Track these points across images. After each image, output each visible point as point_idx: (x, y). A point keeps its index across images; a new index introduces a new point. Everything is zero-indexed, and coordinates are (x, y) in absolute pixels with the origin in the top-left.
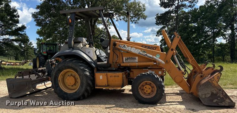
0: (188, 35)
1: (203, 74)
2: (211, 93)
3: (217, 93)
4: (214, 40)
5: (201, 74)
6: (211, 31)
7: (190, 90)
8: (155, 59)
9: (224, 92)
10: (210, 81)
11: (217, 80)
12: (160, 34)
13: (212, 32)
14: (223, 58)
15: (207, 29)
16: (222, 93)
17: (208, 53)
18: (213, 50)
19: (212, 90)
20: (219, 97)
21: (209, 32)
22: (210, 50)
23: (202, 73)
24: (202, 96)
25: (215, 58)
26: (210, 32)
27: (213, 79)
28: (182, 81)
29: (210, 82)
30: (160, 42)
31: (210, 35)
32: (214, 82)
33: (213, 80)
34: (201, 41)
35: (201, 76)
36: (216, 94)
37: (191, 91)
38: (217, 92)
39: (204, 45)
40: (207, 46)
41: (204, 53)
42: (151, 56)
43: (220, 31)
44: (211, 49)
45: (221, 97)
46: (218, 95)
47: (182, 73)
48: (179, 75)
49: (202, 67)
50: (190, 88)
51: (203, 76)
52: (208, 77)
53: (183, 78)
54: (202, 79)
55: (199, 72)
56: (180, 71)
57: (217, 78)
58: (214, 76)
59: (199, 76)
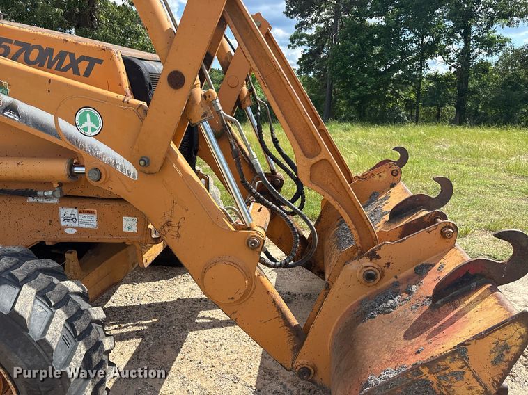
0: (362, 48)
1: (382, 262)
4: (423, 65)
5: (366, 262)
6: (417, 41)
7: (297, 349)
8: (71, 140)
10: (432, 378)
12: (298, 44)
13: (419, 45)
14: (439, 110)
15: (407, 35)
17: (405, 96)
18: (417, 89)
21: (412, 42)
22: (411, 88)
23: (373, 256)
25: (421, 110)
26: (414, 45)
27: (454, 366)
28: (246, 295)
30: (298, 63)
31: (414, 52)
32: (460, 389)
33: (458, 375)
34: (392, 65)
35: (370, 277)
37: (302, 361)
39: (398, 76)
40: (406, 78)
41: (398, 96)
42: (47, 118)
43: (437, 40)
44: (415, 87)
47: (248, 246)
48: (226, 259)
49: (381, 179)
50: (300, 335)
51: (382, 275)
52: (412, 309)
53: (256, 274)
54: (373, 290)
55: (359, 245)
56: (233, 229)
57: (493, 357)
58: (468, 340)
59: (358, 271)
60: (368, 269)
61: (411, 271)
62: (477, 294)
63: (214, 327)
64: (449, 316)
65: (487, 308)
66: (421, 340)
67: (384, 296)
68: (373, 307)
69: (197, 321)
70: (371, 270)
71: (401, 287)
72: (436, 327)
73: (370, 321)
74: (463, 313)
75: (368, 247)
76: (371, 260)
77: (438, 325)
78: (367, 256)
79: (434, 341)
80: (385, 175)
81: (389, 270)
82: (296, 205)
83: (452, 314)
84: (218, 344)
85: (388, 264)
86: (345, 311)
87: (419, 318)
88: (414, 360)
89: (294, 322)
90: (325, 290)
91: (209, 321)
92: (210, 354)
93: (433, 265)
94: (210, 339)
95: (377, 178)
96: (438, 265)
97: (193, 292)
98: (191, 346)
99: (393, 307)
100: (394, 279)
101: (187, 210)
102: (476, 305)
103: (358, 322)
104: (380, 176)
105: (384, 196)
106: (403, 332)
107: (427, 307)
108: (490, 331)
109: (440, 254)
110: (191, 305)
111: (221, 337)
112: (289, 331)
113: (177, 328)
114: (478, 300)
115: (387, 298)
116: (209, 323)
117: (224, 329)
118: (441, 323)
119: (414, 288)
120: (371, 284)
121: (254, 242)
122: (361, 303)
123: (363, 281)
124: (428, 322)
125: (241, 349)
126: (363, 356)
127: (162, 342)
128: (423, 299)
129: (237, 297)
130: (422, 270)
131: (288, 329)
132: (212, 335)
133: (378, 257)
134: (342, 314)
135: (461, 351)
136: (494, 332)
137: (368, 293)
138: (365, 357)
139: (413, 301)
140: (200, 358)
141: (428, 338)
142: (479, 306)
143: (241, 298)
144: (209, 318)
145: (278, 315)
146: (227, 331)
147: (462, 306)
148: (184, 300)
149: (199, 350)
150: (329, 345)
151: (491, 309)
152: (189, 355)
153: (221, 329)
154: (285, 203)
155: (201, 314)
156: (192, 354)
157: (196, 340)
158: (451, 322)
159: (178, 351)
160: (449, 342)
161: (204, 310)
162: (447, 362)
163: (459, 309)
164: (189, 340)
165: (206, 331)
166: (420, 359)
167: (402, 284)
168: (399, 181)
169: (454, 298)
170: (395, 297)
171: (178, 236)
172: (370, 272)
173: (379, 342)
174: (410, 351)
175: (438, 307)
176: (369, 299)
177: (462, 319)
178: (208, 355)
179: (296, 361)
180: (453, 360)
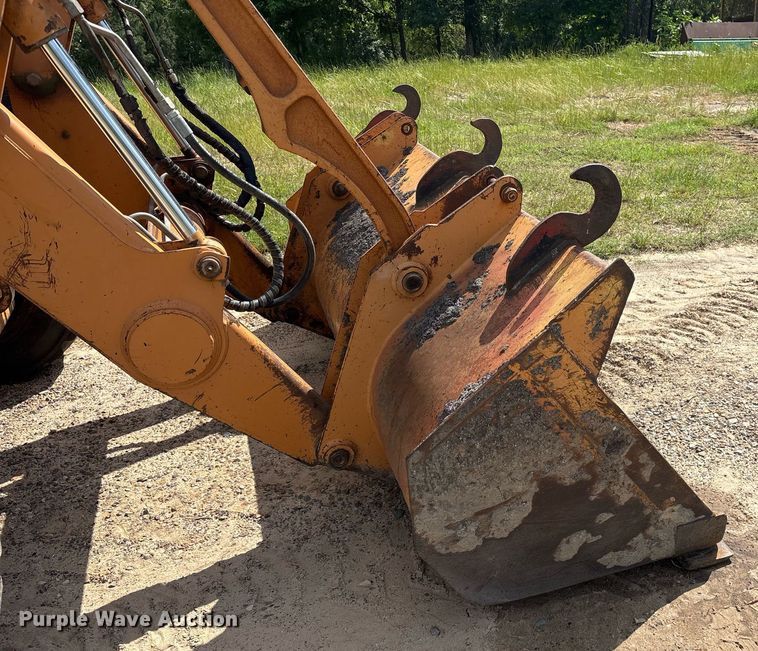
1: (425, 258)
2: (534, 488)
3: (586, 477)
5: (402, 261)
7: (320, 427)
9: (644, 458)
10: (525, 376)
11: (586, 357)
14: (437, 32)
16: (628, 472)
19: (546, 454)
20: (607, 502)
23: (412, 250)
24: (456, 540)
27: (549, 352)
28: (215, 361)
29: (520, 384)
32: (559, 380)
33: (555, 363)
35: (413, 284)
36: (582, 489)
37: (331, 442)
38: (590, 468)
45: (624, 497)
46: (600, 487)
47: (202, 273)
48: (165, 305)
49: (386, 143)
50: (319, 406)
51: (430, 278)
52: (483, 307)
53: (225, 322)
54: (420, 304)
55: (387, 238)
56: (161, 250)
57: (590, 327)
58: (561, 314)
59: (394, 279)
60: (407, 271)
61: (469, 262)
62: (560, 262)
63: (148, 456)
64: (532, 298)
65: (575, 273)
66: (503, 338)
67: (440, 304)
68: (428, 324)
69: (108, 456)
70: (413, 272)
71: (459, 288)
72: (518, 316)
73: (427, 342)
74: (548, 288)
75: (400, 240)
76: (410, 257)
77: (520, 313)
78: (403, 251)
79: (520, 332)
80: (392, 134)
81: (438, 268)
82: (250, 208)
83: (534, 295)
84: (168, 479)
85: (435, 259)
86: (383, 346)
87: (495, 314)
88: (498, 363)
89: (306, 386)
90: (345, 325)
91: (134, 449)
92: (159, 495)
93: (498, 246)
94: (149, 474)
95: (379, 141)
96: (505, 243)
97: (80, 415)
98: (117, 495)
99: (456, 314)
100: (447, 281)
101: (58, 227)
102: (561, 274)
103: (410, 351)
104: (384, 138)
105: (397, 170)
106: (477, 338)
107: (502, 298)
108: (583, 295)
109: (502, 229)
110: (86, 436)
111: (169, 465)
112: (301, 402)
113: (73, 478)
114: (563, 268)
115: (443, 307)
116: (134, 453)
117: (169, 454)
118: (523, 310)
119: (479, 282)
120: (417, 294)
121: (211, 264)
122: (407, 325)
123: (404, 293)
124: (508, 314)
125: (214, 473)
126: (431, 387)
127: (53, 507)
128: (494, 291)
129: (200, 367)
130: (484, 257)
131: (299, 398)
132: (149, 468)
133: (419, 251)
134: (380, 352)
135: (554, 330)
136: (588, 295)
137: (414, 310)
138: (434, 386)
139: (481, 298)
140: (142, 507)
141: (511, 332)
142: (565, 274)
143: (209, 368)
144: (133, 445)
145: (278, 381)
146: (177, 455)
147: (546, 281)
148: (65, 432)
149: (134, 497)
150: (369, 406)
151: (581, 271)
152: (119, 508)
153: (164, 454)
154: (227, 209)
155: (112, 444)
156: (124, 506)
157: (122, 483)
158: (536, 303)
159: (93, 509)
160: (538, 325)
161: (115, 436)
162: (540, 348)
163: (541, 286)
164: (108, 487)
165: (136, 465)
166: (507, 357)
167: (460, 282)
168: (415, 143)
169: (533, 275)
170: (455, 301)
171: (52, 281)
172: (412, 276)
173: (448, 362)
174: (491, 354)
175: (515, 293)
176: (418, 317)
177: (547, 297)
178: (155, 498)
179: (323, 444)
180: (547, 344)
